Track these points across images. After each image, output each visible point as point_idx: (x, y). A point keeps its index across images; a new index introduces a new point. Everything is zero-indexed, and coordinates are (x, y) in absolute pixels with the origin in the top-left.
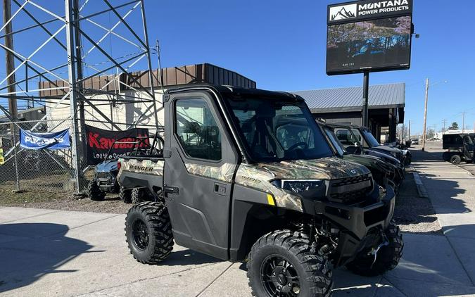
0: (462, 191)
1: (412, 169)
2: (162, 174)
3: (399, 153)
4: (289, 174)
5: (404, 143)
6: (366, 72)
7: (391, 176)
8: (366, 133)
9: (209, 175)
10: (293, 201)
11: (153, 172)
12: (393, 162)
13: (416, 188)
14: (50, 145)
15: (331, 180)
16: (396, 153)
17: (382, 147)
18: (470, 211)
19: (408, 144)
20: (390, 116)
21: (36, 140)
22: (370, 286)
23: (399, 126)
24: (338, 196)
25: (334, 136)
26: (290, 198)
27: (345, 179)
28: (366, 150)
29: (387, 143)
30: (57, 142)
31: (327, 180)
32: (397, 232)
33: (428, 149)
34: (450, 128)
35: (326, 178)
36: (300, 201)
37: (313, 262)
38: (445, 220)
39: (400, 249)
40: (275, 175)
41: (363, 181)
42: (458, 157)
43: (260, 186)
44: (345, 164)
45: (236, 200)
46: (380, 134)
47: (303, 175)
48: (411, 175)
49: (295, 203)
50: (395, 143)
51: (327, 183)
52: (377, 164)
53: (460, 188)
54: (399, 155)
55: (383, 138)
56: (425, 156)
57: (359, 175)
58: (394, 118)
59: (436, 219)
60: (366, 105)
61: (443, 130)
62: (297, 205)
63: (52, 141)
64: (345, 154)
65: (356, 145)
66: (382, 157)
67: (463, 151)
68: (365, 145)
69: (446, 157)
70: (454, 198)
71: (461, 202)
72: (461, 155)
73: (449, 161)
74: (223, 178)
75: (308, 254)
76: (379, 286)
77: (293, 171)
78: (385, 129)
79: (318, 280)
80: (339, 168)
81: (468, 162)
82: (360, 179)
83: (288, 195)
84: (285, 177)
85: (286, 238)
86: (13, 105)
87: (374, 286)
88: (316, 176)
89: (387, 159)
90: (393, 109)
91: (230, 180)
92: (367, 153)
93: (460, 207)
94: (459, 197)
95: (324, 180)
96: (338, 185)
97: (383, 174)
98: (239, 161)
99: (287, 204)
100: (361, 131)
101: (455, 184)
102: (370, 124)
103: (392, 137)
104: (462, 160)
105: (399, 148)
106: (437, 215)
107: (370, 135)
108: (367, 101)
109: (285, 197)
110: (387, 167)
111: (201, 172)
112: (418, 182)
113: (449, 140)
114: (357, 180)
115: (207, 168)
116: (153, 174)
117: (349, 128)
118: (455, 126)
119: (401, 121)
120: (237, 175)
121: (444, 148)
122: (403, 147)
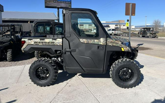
2: (61, 44)
9: (94, 43)
11: (54, 44)
43: (118, 45)
45: (107, 51)
74: (102, 44)
91: (105, 44)
95: (129, 42)
109: (127, 48)
111: (90, 42)
115: (93, 40)
116: (55, 45)
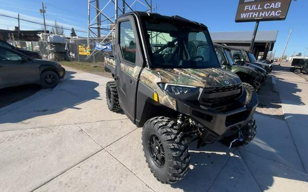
0: (300, 91)
1: (271, 74)
3: (267, 67)
4: (173, 80)
5: (270, 61)
6: (258, 21)
7: (259, 80)
8: (250, 54)
9: (129, 72)
10: (170, 101)
11: (113, 66)
12: (262, 71)
13: (272, 85)
14: (105, 49)
15: (205, 88)
16: (265, 66)
17: (258, 62)
18: (304, 104)
19: (272, 61)
20: (266, 47)
21: (100, 46)
22: (225, 153)
23: (269, 52)
24: (209, 100)
25: (230, 55)
26: (168, 98)
27: (219, 88)
28: (247, 63)
29: (261, 60)
30: (107, 48)
31: (202, 87)
32: (254, 125)
33: (282, 65)
34: (297, 56)
35: (201, 86)
36: (175, 102)
37: (174, 150)
38: (287, 109)
39: (252, 136)
40: (162, 80)
41: (234, 89)
42: (299, 70)
43: (151, 85)
44: (222, 75)
45: (139, 91)
46: (258, 55)
47: (183, 81)
48: (271, 78)
49: (171, 103)
50: (265, 61)
51: (201, 90)
52: (252, 72)
53: (299, 88)
54: (266, 67)
55: (259, 57)
56: (279, 68)
57: (231, 85)
58: (268, 48)
59: (281, 107)
60: (254, 40)
61: (293, 56)
62: (173, 105)
63: (105, 47)
64: (234, 65)
65: (242, 60)
66: (256, 68)
67: (303, 67)
68: (248, 60)
69: (292, 70)
70: (294, 94)
71: (298, 98)
72: (301, 69)
73: (293, 72)
74: (134, 76)
75: (173, 143)
76: (232, 155)
77: (177, 77)
78: (262, 53)
79: (175, 164)
80: (215, 79)
81: (304, 74)
82: (232, 88)
83: (167, 96)
84: (168, 82)
85: (162, 126)
86: (99, 32)
87: (228, 154)
88: (193, 84)
89: (259, 69)
90: (268, 43)
91: (137, 78)
92: (248, 65)
93: (297, 101)
94: (297, 94)
95: (199, 88)
96: (211, 92)
97: (254, 78)
98: (144, 65)
99: (165, 102)
100: (247, 53)
101: (295, 85)
102: (254, 50)
103: (264, 57)
104: (301, 72)
105: (267, 63)
106: (282, 104)
107: (253, 55)
108: (255, 37)
109: (165, 98)
110: (258, 75)
111: (126, 69)
112: (274, 82)
113: (296, 62)
114: (229, 88)
115: (128, 67)
117: (241, 51)
118: (300, 54)
119: (271, 50)
120: (141, 75)
121: (292, 65)
122: (269, 63)
